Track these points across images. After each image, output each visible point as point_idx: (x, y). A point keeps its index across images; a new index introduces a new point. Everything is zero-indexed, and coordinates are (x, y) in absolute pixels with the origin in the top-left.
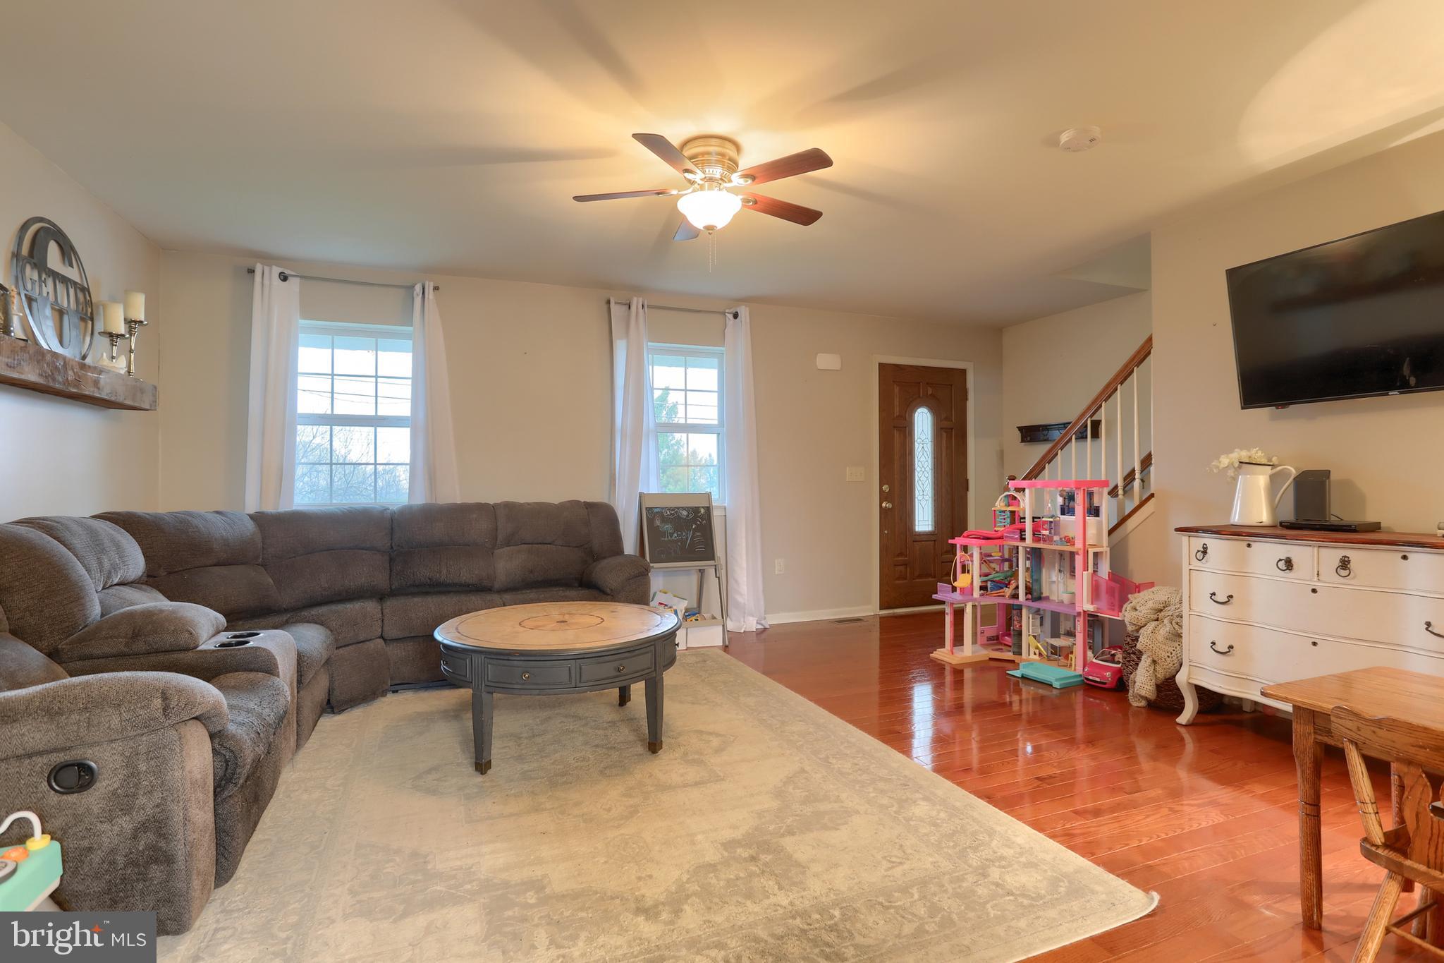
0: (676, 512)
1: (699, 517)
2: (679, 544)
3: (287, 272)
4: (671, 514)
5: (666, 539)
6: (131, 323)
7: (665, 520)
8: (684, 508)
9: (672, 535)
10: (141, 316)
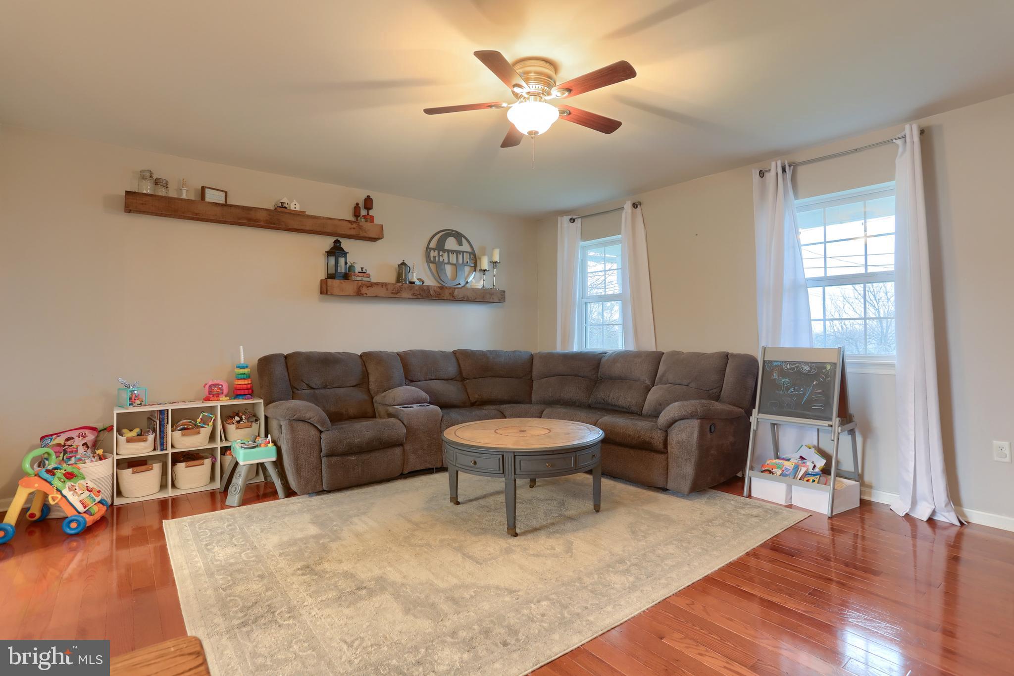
0: (797, 367)
1: (823, 373)
2: (795, 399)
3: (574, 217)
4: (791, 368)
5: (781, 392)
6: (494, 263)
7: (783, 373)
8: (806, 363)
9: (788, 389)
10: (498, 260)
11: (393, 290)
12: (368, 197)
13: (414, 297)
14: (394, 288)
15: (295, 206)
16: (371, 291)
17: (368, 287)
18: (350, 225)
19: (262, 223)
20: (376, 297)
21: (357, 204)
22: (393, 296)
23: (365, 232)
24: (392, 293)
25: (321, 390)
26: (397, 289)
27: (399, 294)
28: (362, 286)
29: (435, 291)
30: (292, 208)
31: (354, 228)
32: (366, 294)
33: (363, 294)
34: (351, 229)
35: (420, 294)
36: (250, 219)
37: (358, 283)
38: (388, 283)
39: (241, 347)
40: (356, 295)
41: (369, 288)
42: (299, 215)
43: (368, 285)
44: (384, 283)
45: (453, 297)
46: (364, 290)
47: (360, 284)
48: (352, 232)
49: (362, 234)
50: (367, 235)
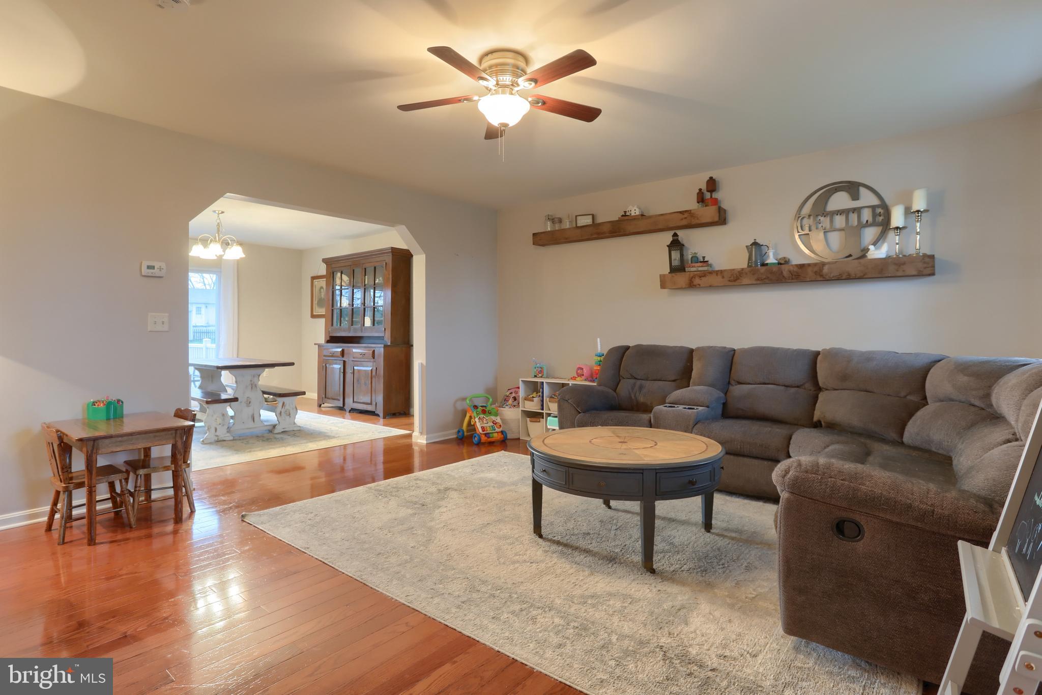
11: (730, 277)
12: (711, 178)
13: (758, 282)
14: (732, 275)
15: (635, 211)
16: (704, 281)
17: (700, 277)
18: (681, 216)
19: (607, 235)
20: (711, 287)
21: (700, 190)
22: (730, 283)
23: (698, 219)
24: (729, 281)
25: (643, 381)
26: (735, 276)
27: (738, 281)
28: (694, 277)
29: (790, 272)
30: (633, 214)
31: (685, 218)
32: (699, 285)
33: (695, 286)
34: (682, 219)
35: (768, 278)
36: (598, 234)
37: (690, 275)
38: (724, 270)
39: (599, 340)
40: (688, 288)
41: (702, 278)
42: (635, 219)
43: (701, 275)
44: (718, 271)
45: (821, 276)
46: (697, 281)
47: (692, 275)
48: (684, 222)
49: (694, 222)
50: (699, 222)
